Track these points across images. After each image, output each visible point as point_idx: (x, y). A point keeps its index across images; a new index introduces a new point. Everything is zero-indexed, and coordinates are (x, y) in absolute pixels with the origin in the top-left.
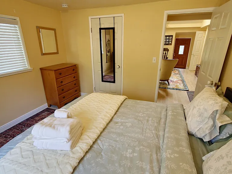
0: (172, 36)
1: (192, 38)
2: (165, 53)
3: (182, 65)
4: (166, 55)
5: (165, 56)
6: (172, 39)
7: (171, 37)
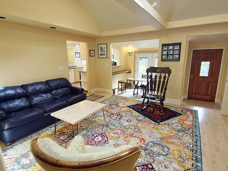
0: (180, 44)
1: (224, 48)
2: (165, 77)
3: (207, 95)
4: (166, 80)
5: (164, 82)
6: (180, 50)
7: (178, 46)
